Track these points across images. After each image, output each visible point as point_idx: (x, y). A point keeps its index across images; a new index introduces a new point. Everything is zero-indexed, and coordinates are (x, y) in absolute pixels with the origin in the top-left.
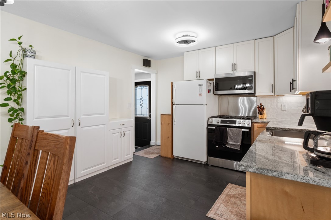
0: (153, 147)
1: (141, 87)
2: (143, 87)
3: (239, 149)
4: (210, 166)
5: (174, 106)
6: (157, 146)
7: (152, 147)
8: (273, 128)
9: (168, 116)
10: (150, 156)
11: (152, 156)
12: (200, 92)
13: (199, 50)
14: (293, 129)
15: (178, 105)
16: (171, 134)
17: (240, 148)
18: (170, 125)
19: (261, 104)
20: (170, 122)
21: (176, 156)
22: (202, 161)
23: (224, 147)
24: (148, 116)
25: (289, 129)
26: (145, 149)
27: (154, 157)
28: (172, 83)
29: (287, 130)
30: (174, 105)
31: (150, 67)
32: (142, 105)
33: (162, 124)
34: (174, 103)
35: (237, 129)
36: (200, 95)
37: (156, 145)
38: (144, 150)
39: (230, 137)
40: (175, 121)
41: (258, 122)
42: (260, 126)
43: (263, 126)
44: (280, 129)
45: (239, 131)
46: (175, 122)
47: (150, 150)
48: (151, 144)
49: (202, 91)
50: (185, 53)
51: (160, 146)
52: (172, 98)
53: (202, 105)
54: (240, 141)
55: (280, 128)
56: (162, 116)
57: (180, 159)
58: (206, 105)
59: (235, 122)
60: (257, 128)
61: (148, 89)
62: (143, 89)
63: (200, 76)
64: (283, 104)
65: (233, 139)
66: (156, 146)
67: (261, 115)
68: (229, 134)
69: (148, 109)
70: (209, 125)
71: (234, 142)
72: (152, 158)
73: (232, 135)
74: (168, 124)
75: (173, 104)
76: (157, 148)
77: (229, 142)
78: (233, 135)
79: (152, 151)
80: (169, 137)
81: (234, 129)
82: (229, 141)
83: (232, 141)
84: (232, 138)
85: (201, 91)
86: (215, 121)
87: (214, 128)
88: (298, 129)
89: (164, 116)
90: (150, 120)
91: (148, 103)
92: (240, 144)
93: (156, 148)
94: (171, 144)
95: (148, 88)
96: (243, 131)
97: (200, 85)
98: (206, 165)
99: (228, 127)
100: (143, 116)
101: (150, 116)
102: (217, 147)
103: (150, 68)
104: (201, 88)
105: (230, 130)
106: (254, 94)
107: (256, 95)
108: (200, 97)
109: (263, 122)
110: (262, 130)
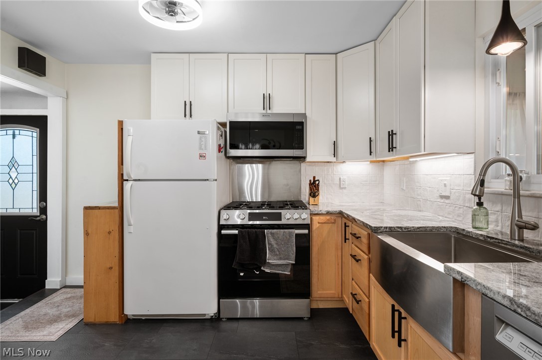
0: (54, 295)
1: (10, 132)
2: (17, 132)
3: (289, 273)
4: (224, 320)
5: (127, 186)
6: (68, 290)
7: (50, 297)
8: (386, 228)
9: (108, 210)
10: (45, 333)
11: (54, 332)
12: (200, 148)
13: (190, 54)
14: (421, 227)
15: (139, 180)
16: (117, 258)
17: (291, 272)
18: (116, 235)
19: (314, 178)
20: (116, 228)
21: (133, 315)
22: (205, 315)
23: (258, 273)
24: (36, 212)
25: (413, 227)
26: (28, 311)
27: (61, 333)
28: (121, 123)
29: (410, 231)
30: (127, 180)
31: (45, 75)
32: (16, 181)
33: (86, 234)
34: (129, 175)
35: (286, 230)
37: (66, 287)
38: (23, 313)
39: (271, 251)
40: (132, 222)
41: (321, 212)
42: (322, 219)
43: (328, 220)
44: (399, 230)
45: (290, 234)
46: (130, 225)
47: (44, 311)
48: (47, 287)
49: (205, 147)
50: (153, 55)
51: (81, 287)
52: (121, 162)
53: (208, 180)
54: (293, 256)
55: (398, 227)
56: (90, 211)
57: (143, 318)
58: (216, 180)
59: (278, 217)
60: (318, 225)
61: (35, 139)
62: (17, 137)
63: (192, 114)
64: (341, 177)
65: (278, 253)
66: (64, 290)
67: (313, 199)
68: (269, 244)
69: (35, 193)
70: (221, 227)
71: (280, 259)
72: (54, 338)
73: (275, 246)
74: (109, 233)
75: (125, 178)
76: (69, 295)
77: (270, 261)
78: (277, 244)
79: (52, 312)
80: (111, 268)
81: (278, 230)
82: (271, 259)
83: (275, 258)
84: (274, 251)
85: (203, 147)
86: (238, 217)
87: (236, 232)
88: (428, 227)
89: (96, 211)
90: (45, 222)
91: (35, 175)
92: (294, 262)
93: (66, 298)
95: (35, 135)
96: (297, 235)
97: (199, 133)
98: (216, 319)
99: (267, 229)
100: (17, 211)
101: (43, 210)
102: (242, 274)
103: (43, 78)
104: (203, 139)
105: (271, 233)
106: (304, 158)
107: (308, 159)
108: (202, 161)
109: (328, 213)
110: (327, 227)
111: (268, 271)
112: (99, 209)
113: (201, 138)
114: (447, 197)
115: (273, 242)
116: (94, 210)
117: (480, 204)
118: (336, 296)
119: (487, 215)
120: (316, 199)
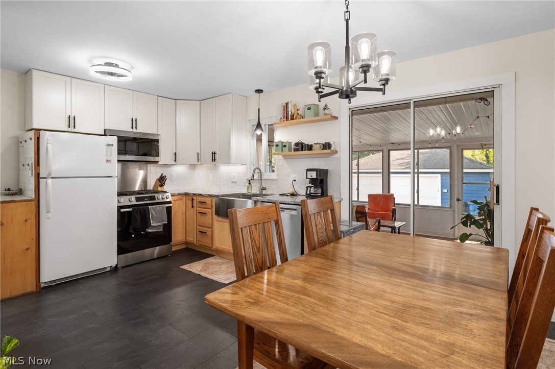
4: (120, 268)
9: (24, 203)
12: (107, 156)
13: (72, 79)
16: (34, 240)
17: (163, 229)
18: (33, 222)
19: (162, 174)
20: (33, 216)
22: (106, 268)
23: (144, 233)
28: (37, 133)
33: (2, 224)
35: (160, 205)
36: (107, 161)
39: (153, 218)
41: (175, 194)
45: (163, 207)
46: (48, 212)
49: (111, 155)
52: (37, 164)
53: (111, 177)
54: (166, 219)
56: (5, 204)
59: (154, 198)
65: (157, 219)
68: (151, 214)
70: (120, 208)
71: (158, 222)
73: (155, 215)
74: (26, 221)
77: (152, 225)
80: (28, 249)
81: (156, 206)
82: (153, 223)
83: (155, 222)
84: (155, 219)
85: (109, 154)
86: (127, 201)
87: (131, 209)
89: (12, 204)
92: (166, 223)
94: (34, 262)
96: (167, 207)
98: (113, 270)
99: (149, 206)
104: (109, 150)
105: (153, 208)
106: (157, 162)
107: (160, 163)
108: (108, 164)
109: (179, 194)
110: (177, 202)
111: (150, 231)
112: (15, 202)
113: (107, 149)
114: (235, 182)
115: (154, 213)
116: (9, 204)
117: (250, 183)
118: (183, 241)
119: (252, 187)
120: (162, 188)
